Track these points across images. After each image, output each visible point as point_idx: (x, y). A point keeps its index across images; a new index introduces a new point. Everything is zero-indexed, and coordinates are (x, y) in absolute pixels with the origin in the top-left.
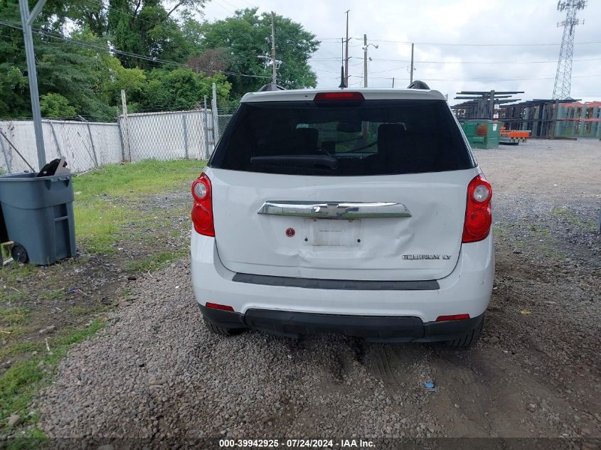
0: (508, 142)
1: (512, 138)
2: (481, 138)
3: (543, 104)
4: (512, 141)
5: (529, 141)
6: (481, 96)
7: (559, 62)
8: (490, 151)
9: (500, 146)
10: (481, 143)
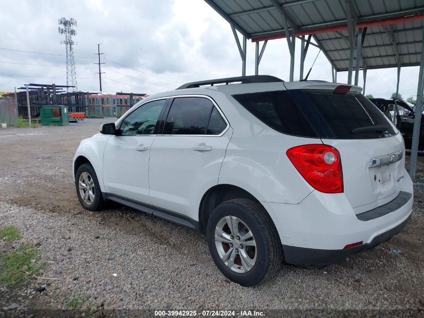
0: (72, 120)
1: (74, 118)
2: (58, 119)
3: (78, 95)
4: (74, 120)
5: (86, 120)
6: (40, 87)
7: (67, 68)
8: (66, 127)
9: (70, 124)
10: (58, 122)
